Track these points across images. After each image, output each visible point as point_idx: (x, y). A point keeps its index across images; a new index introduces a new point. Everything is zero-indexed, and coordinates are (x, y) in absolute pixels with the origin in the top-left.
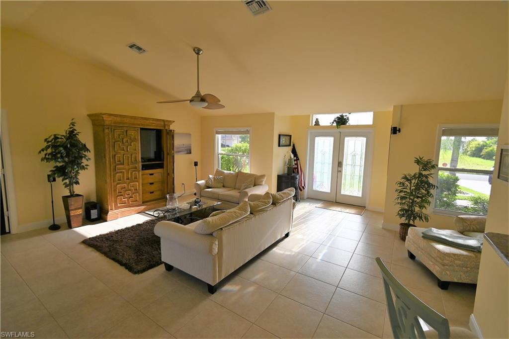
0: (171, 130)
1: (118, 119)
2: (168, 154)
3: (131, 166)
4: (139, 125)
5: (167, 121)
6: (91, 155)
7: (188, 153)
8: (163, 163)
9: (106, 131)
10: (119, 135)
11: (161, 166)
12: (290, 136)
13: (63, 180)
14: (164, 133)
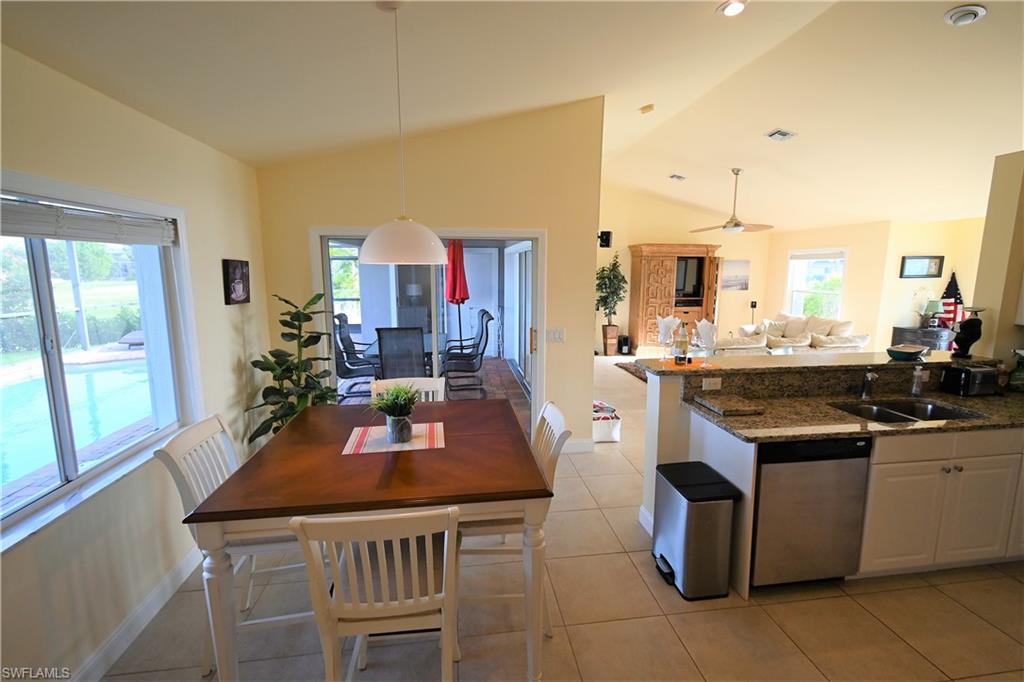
0: (715, 258)
1: (656, 248)
2: (709, 288)
3: (664, 300)
4: (677, 253)
5: (712, 246)
6: (627, 287)
8: (702, 301)
9: (643, 262)
10: (655, 266)
11: (699, 303)
12: (941, 259)
13: (604, 310)
14: (707, 262)
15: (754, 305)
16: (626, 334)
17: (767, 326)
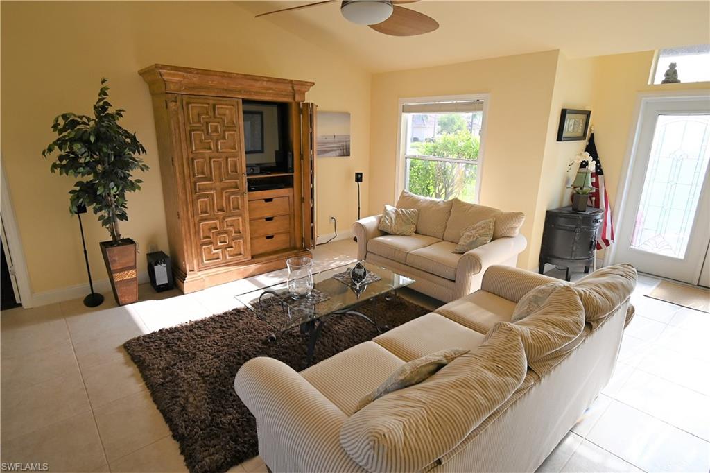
0: (308, 104)
1: (195, 79)
2: (301, 156)
3: (227, 182)
4: (240, 92)
5: (299, 82)
7: (343, 155)
8: (292, 177)
9: (172, 105)
10: (199, 115)
11: (287, 183)
12: (588, 114)
13: (96, 211)
14: (294, 112)
15: (359, 178)
17: (393, 216)
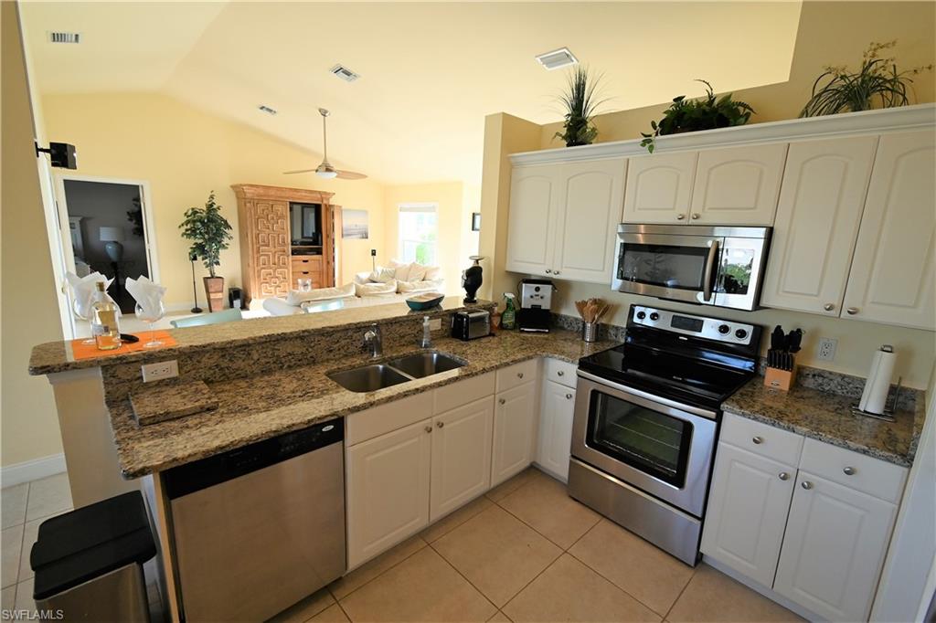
0: (330, 206)
1: (261, 191)
2: (328, 236)
3: (279, 248)
4: (288, 198)
5: (325, 193)
6: (234, 233)
7: (363, 238)
8: (321, 249)
9: (248, 205)
10: (263, 210)
11: (319, 252)
13: (203, 259)
14: (323, 210)
15: (374, 253)
16: (239, 286)
17: (380, 273)
